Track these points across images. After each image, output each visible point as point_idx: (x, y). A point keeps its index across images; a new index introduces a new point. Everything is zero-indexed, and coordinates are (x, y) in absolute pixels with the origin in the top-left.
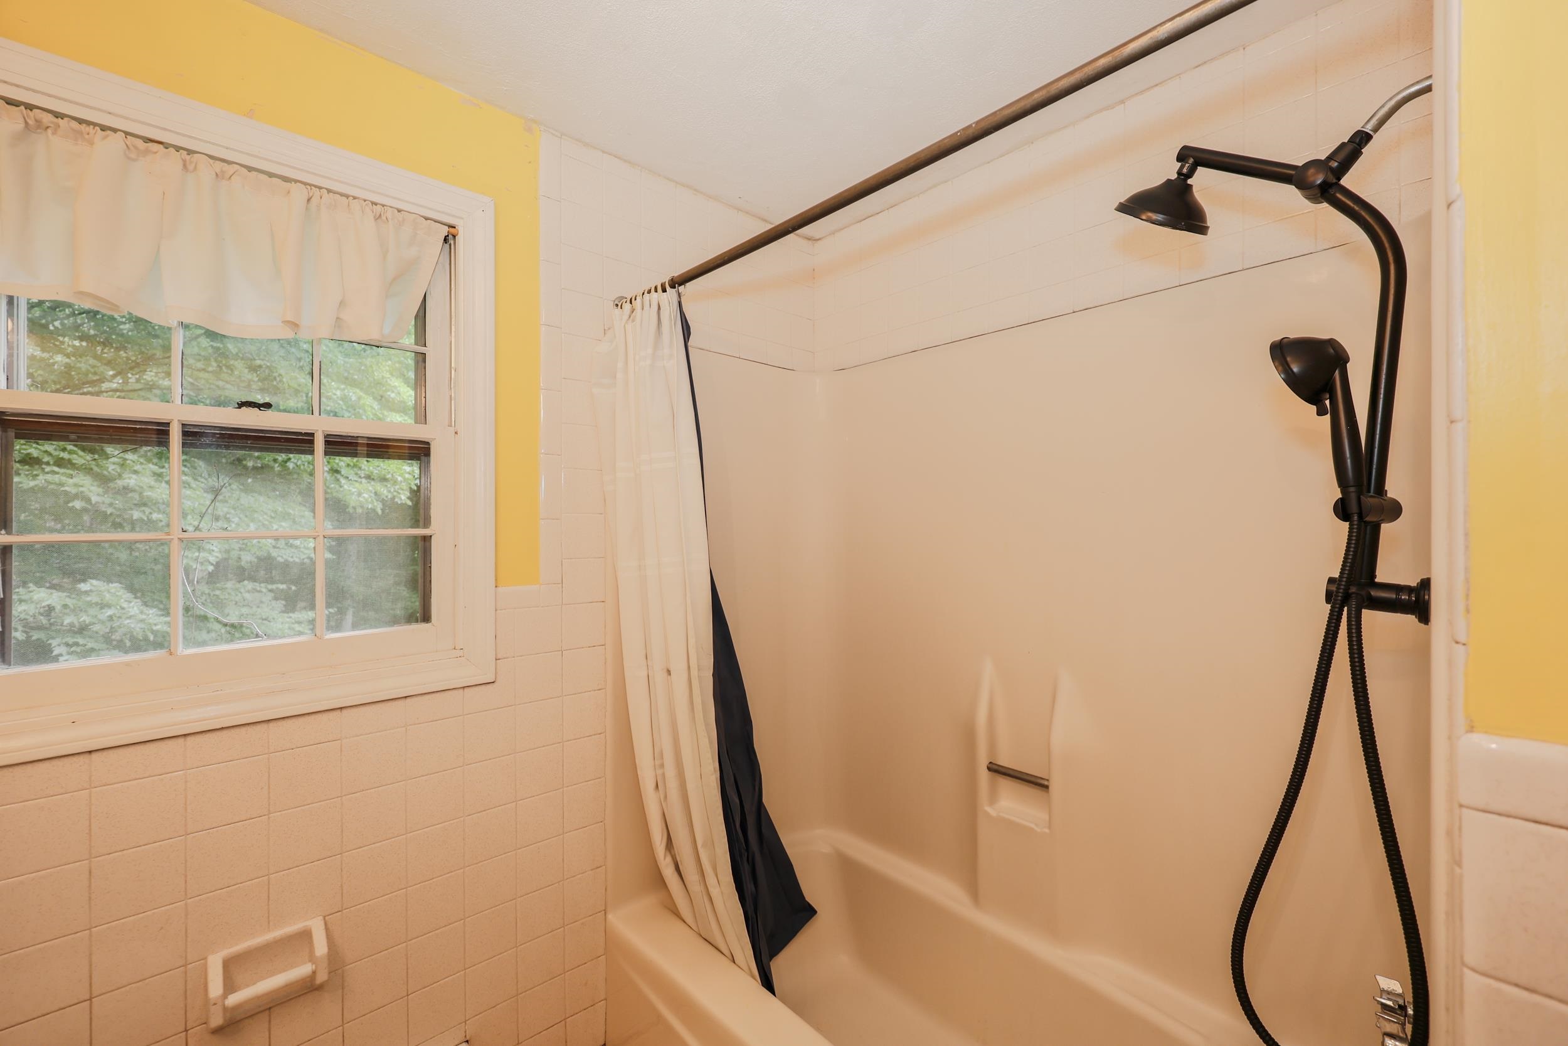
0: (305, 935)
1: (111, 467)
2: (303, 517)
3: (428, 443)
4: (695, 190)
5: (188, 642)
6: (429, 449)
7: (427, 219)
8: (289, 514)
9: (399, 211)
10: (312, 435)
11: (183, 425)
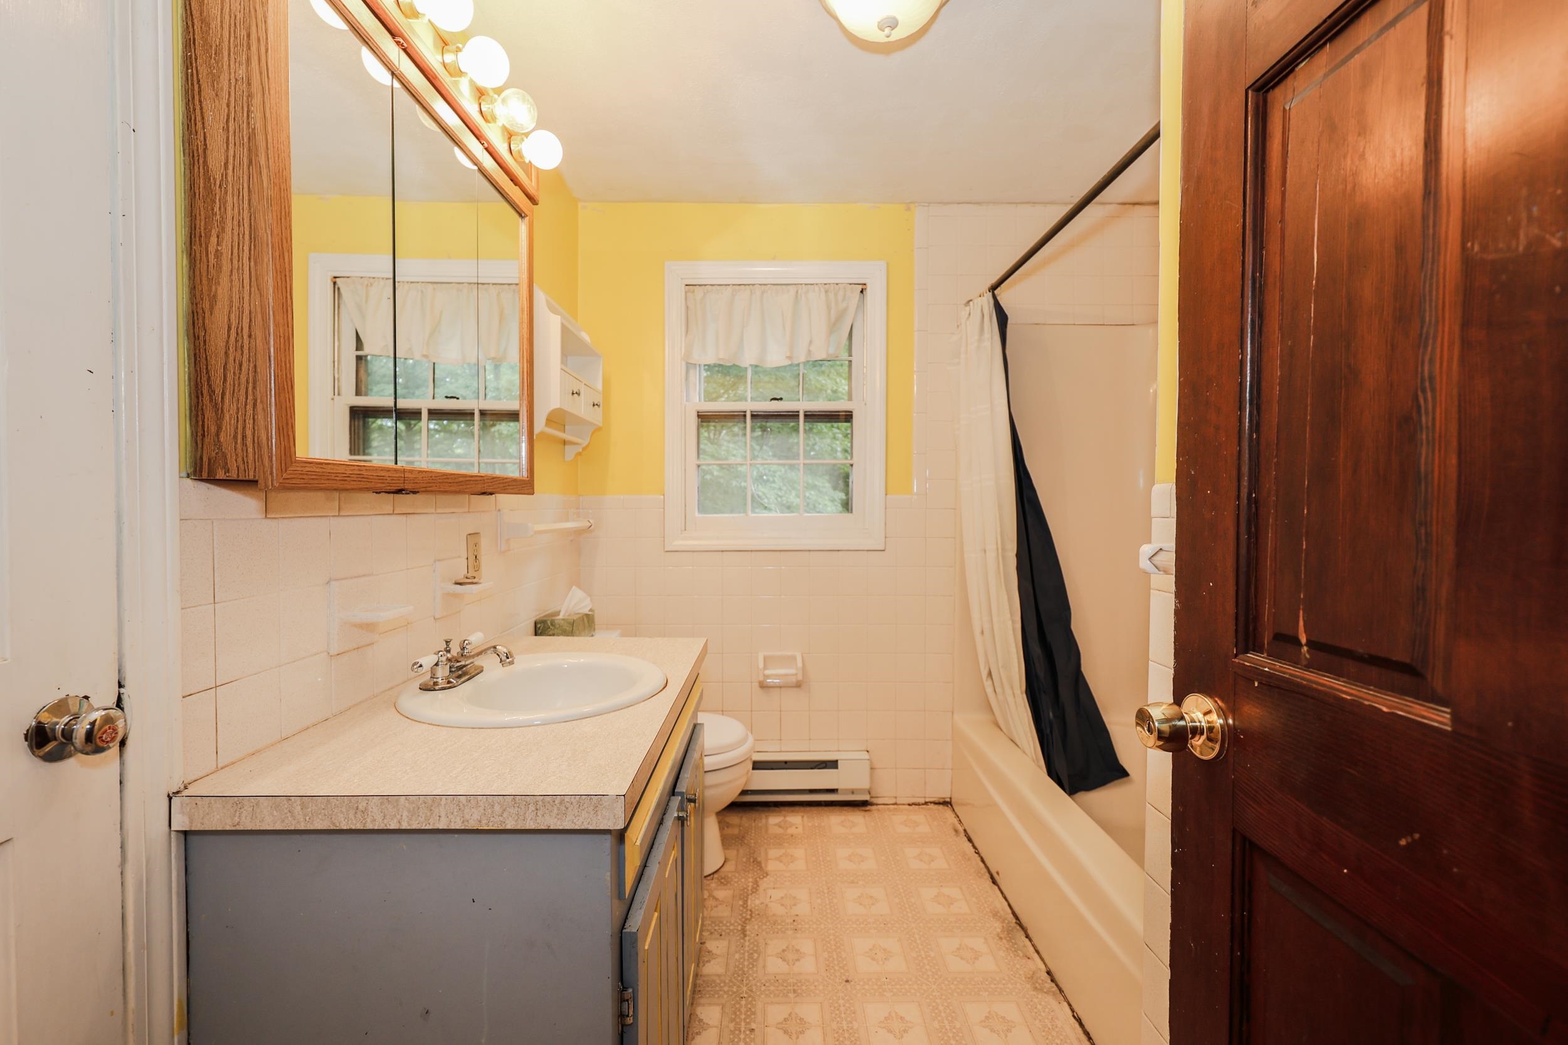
0: (794, 658)
1: (723, 453)
2: (824, 487)
3: (851, 412)
4: (1034, 203)
5: (753, 512)
6: (852, 415)
7: (850, 284)
8: (816, 486)
9: (837, 284)
10: (798, 412)
11: (751, 412)
